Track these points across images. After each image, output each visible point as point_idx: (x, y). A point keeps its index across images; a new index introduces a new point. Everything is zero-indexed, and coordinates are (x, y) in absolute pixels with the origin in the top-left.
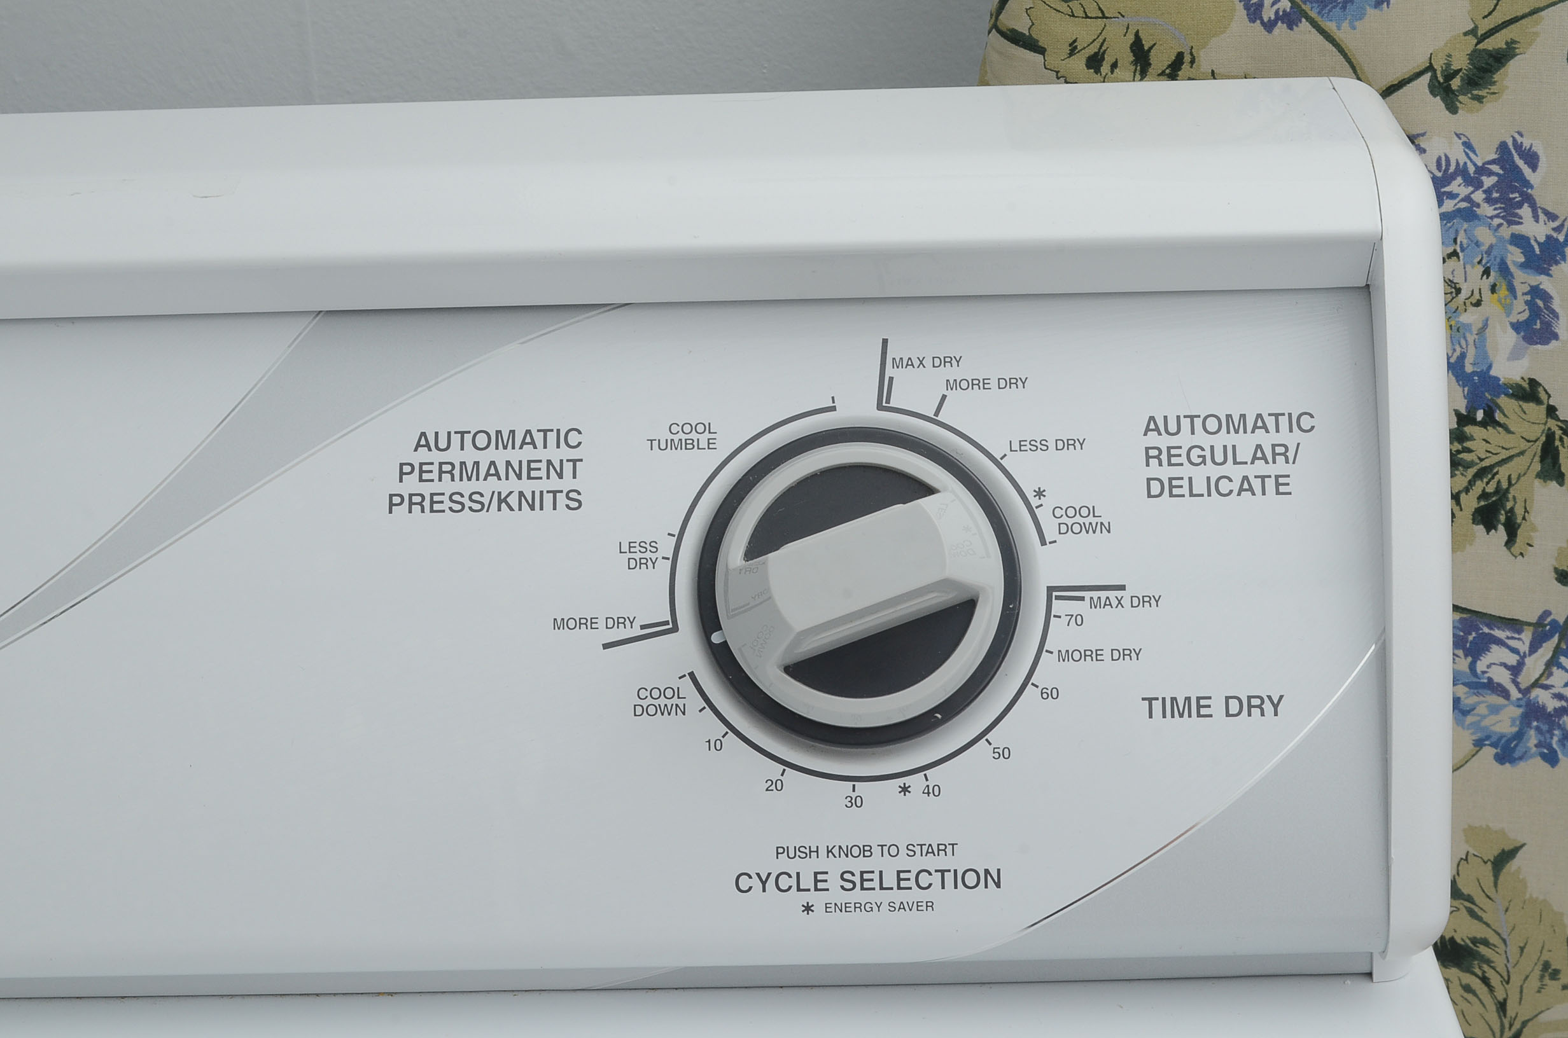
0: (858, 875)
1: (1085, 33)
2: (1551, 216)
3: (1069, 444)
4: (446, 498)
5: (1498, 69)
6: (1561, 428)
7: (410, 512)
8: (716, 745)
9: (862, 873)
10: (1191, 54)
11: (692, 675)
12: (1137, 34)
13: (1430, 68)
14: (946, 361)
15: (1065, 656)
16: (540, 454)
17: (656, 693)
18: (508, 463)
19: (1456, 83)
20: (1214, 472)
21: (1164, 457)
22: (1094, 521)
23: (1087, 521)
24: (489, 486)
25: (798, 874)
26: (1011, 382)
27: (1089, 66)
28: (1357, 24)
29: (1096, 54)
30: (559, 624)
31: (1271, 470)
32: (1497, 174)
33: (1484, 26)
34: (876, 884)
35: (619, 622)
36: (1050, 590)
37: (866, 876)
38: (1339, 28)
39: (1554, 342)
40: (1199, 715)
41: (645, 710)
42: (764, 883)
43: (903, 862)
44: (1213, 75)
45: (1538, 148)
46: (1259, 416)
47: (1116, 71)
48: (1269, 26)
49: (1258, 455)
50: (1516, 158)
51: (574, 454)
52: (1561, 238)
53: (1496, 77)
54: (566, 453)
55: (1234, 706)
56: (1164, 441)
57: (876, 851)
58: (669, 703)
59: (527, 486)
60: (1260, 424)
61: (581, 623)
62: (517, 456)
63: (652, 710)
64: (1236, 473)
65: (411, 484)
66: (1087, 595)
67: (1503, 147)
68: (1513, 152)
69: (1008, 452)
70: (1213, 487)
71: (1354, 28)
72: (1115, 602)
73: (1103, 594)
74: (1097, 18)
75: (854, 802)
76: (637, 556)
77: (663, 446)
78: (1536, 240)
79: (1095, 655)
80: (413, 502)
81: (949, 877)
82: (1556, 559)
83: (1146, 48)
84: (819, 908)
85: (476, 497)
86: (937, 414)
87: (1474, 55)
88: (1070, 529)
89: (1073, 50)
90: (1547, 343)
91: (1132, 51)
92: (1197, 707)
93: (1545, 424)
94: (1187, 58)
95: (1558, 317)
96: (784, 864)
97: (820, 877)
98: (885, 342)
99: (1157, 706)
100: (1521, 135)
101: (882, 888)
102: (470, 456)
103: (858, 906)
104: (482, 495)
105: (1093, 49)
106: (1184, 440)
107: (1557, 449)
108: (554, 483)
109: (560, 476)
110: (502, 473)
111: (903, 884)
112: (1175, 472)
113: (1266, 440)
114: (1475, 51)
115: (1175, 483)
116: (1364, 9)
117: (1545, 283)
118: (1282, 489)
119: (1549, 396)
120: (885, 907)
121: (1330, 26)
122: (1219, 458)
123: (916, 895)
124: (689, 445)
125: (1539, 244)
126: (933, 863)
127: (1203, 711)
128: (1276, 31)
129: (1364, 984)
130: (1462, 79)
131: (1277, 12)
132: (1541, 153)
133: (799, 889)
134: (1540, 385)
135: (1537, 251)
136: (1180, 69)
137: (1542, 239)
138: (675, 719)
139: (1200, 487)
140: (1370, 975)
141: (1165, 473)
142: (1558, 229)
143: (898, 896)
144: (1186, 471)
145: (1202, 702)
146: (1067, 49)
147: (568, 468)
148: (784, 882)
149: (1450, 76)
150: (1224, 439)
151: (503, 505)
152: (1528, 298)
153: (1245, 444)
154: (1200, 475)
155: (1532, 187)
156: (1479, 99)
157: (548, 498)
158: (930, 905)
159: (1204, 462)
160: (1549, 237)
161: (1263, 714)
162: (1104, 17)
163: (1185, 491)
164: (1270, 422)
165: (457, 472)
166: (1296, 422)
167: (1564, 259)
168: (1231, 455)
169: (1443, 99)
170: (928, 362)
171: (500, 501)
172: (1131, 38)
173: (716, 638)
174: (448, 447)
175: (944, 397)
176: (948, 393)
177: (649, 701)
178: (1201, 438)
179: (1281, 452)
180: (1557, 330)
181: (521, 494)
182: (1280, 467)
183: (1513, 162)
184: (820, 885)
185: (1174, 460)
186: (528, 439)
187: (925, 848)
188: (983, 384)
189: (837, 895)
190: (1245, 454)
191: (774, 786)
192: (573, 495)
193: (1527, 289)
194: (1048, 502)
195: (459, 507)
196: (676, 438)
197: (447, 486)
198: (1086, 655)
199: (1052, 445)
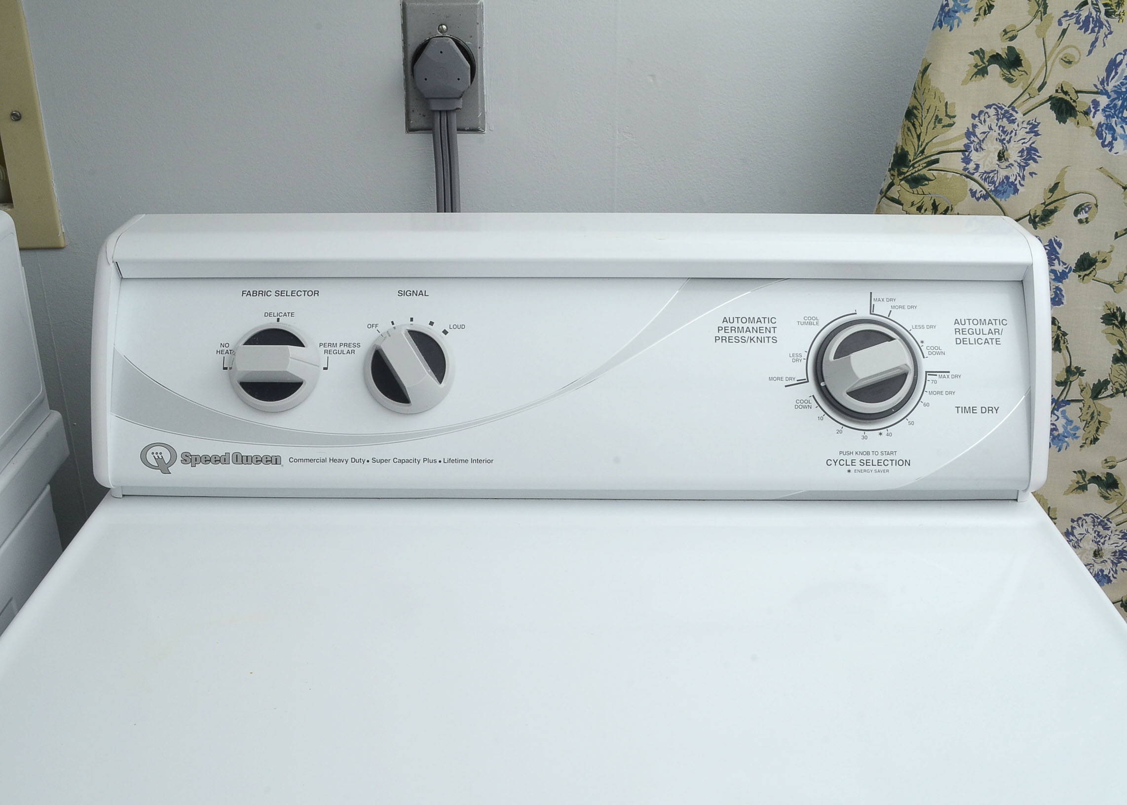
0: (865, 461)
1: (917, 199)
2: (1065, 264)
3: (931, 327)
4: (733, 338)
5: (1051, 216)
6: (1061, 334)
7: (722, 342)
8: (821, 419)
9: (867, 460)
10: (952, 207)
11: (813, 396)
12: (934, 200)
13: (1029, 214)
14: (891, 300)
15: (931, 393)
16: (763, 325)
17: (802, 402)
18: (753, 328)
19: (1037, 220)
20: (977, 337)
21: (961, 332)
22: (939, 351)
23: (937, 351)
24: (747, 335)
25: (846, 460)
26: (912, 307)
27: (917, 210)
28: (1007, 199)
29: (920, 206)
30: (771, 379)
31: (994, 337)
32: (1048, 250)
33: (1048, 202)
34: (871, 464)
35: (790, 379)
36: (926, 372)
37: (868, 461)
38: (1001, 200)
39: (1062, 305)
40: (973, 413)
41: (798, 407)
42: (835, 463)
43: (879, 457)
44: (958, 214)
45: (1062, 241)
46: (990, 320)
47: (927, 212)
48: (978, 199)
49: (990, 332)
50: (1055, 244)
51: (774, 325)
52: (1067, 271)
53: (1050, 218)
54: (771, 325)
55: (984, 410)
56: (961, 327)
57: (871, 453)
58: (806, 405)
59: (759, 335)
60: (990, 322)
61: (778, 379)
62: (755, 325)
63: (801, 407)
64: (984, 337)
65: (722, 334)
66: (938, 374)
67: (1051, 240)
68: (1054, 242)
69: (912, 329)
70: (976, 341)
71: (1006, 201)
72: (947, 377)
73: (943, 374)
74: (921, 194)
75: (865, 438)
76: (795, 358)
77: (802, 324)
78: (1059, 271)
79: (941, 393)
80: (723, 339)
81: (894, 462)
82: (1056, 378)
83: (937, 204)
84: (852, 471)
85: (743, 338)
86: (889, 316)
87: (1044, 211)
88: (932, 353)
89: (913, 204)
90: (1060, 305)
91: (932, 205)
92: (973, 410)
93: (1057, 332)
94: (950, 208)
95: (1063, 297)
96: (842, 457)
97: (853, 461)
98: (871, 293)
99: (960, 409)
100: (1056, 237)
101: (873, 465)
102: (740, 325)
103: (865, 471)
104: (745, 337)
105: (919, 204)
106: (967, 326)
107: (1060, 340)
108: (768, 334)
109: (770, 332)
110: (751, 330)
111: (879, 464)
112: (964, 336)
113: (993, 327)
114: (1044, 209)
115: (964, 340)
116: (1010, 194)
117: (1060, 285)
118: (998, 343)
119: (1059, 323)
120: (873, 471)
121: (998, 200)
122: (978, 333)
123: (883, 467)
124: (810, 324)
125: (1060, 273)
126: (889, 457)
127: (974, 411)
128: (980, 201)
129: (1015, 502)
130: (1039, 218)
131: (981, 195)
132: (1063, 243)
133: (846, 465)
134: (1056, 319)
135: (1059, 275)
136: (947, 212)
137: (1061, 271)
138: (808, 410)
139: (972, 341)
140: (1016, 500)
141: (961, 336)
142: (1066, 268)
143: (878, 468)
144: (968, 336)
145: (974, 409)
146: (911, 204)
147: (772, 330)
148: (842, 462)
149: (1035, 217)
150: (979, 327)
151: (752, 341)
152: (1054, 290)
153: (986, 328)
154: (972, 338)
155: (1059, 254)
156: (1044, 225)
157: (766, 339)
158: (888, 471)
159: (973, 334)
160: (1063, 270)
161: (992, 413)
162: (924, 194)
163: (968, 342)
164: (993, 322)
165: (736, 330)
166: (1001, 322)
167: (1067, 278)
168: (981, 332)
169: (1033, 225)
170: (885, 300)
171: (751, 340)
172: (932, 201)
173: (822, 384)
174: (733, 322)
175: (891, 311)
176: (892, 310)
177: (800, 404)
178: (972, 326)
179: (997, 331)
180: (1063, 301)
181: (758, 338)
182: (997, 336)
183: (1053, 245)
184: (853, 464)
185: (964, 333)
186: (759, 320)
187: (887, 453)
188: (903, 307)
189: (858, 467)
190: (986, 332)
191: (839, 432)
192: (774, 338)
193: (1054, 287)
194: (925, 345)
195: (738, 341)
196: (806, 321)
197: (733, 334)
198: (938, 393)
199: (925, 327)
